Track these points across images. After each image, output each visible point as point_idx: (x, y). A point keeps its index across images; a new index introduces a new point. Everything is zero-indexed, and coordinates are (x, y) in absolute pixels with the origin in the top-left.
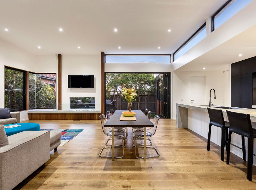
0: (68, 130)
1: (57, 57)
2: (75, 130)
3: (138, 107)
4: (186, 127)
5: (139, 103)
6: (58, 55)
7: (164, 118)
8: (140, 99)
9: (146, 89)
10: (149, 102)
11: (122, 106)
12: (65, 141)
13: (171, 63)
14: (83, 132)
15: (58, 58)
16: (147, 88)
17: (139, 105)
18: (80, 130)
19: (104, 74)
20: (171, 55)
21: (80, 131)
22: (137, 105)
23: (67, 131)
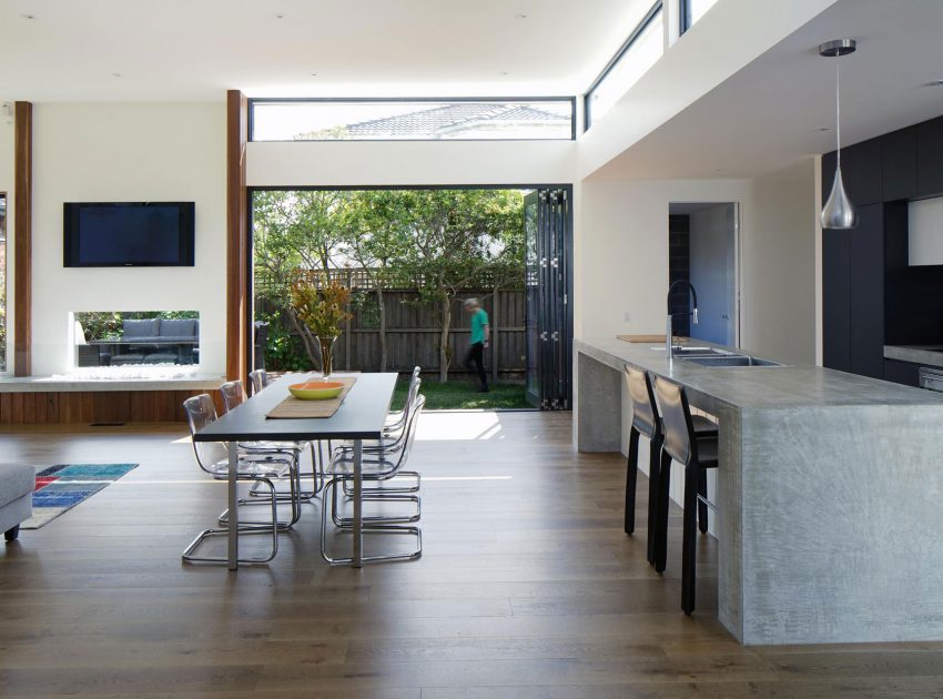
0: (63, 466)
1: (10, 114)
2: (98, 467)
3: (443, 352)
4: (612, 450)
5: (446, 330)
6: (18, 103)
7: (542, 409)
8: (451, 310)
9: (485, 255)
10: (500, 325)
11: (354, 347)
12: (48, 509)
13: (574, 138)
14: (130, 474)
15: (12, 119)
16: (489, 254)
17: (444, 343)
18: (120, 466)
19: (242, 199)
20: (573, 100)
21: (118, 471)
22: (436, 341)
23: (60, 472)
